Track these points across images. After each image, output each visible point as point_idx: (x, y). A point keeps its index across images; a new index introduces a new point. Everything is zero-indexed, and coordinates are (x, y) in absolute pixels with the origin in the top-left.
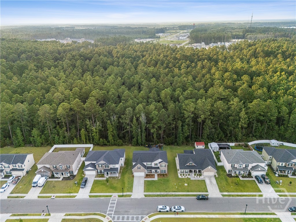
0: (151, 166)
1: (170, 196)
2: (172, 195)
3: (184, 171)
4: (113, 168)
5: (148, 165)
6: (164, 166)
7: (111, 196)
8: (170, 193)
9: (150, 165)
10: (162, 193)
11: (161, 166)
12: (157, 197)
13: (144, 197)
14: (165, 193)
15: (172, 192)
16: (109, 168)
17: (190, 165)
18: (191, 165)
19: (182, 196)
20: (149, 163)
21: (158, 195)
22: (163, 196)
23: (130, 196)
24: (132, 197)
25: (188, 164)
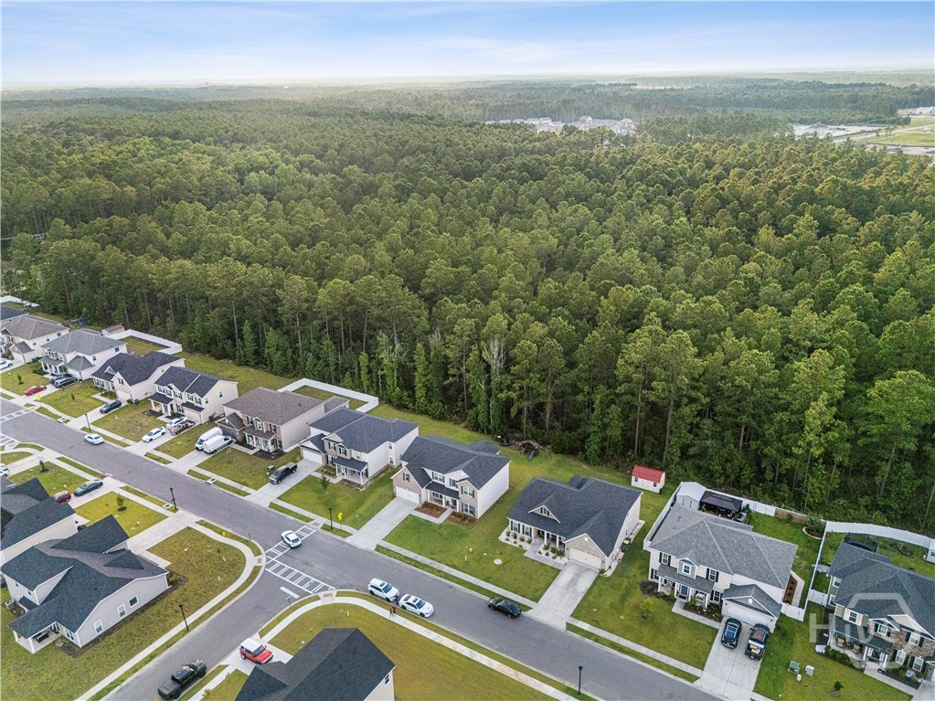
0: (441, 483)
1: (432, 570)
2: (440, 571)
3: (520, 525)
4: (357, 459)
6: (470, 494)
7: (308, 520)
8: (437, 565)
9: (440, 480)
10: (420, 558)
11: (462, 490)
12: (400, 560)
13: (373, 548)
14: (427, 561)
15: (447, 565)
16: (348, 458)
17: (542, 514)
18: (545, 515)
19: (458, 583)
20: (439, 475)
21: (407, 559)
22: (414, 566)
23: (347, 534)
24: (348, 540)
25: (537, 510)
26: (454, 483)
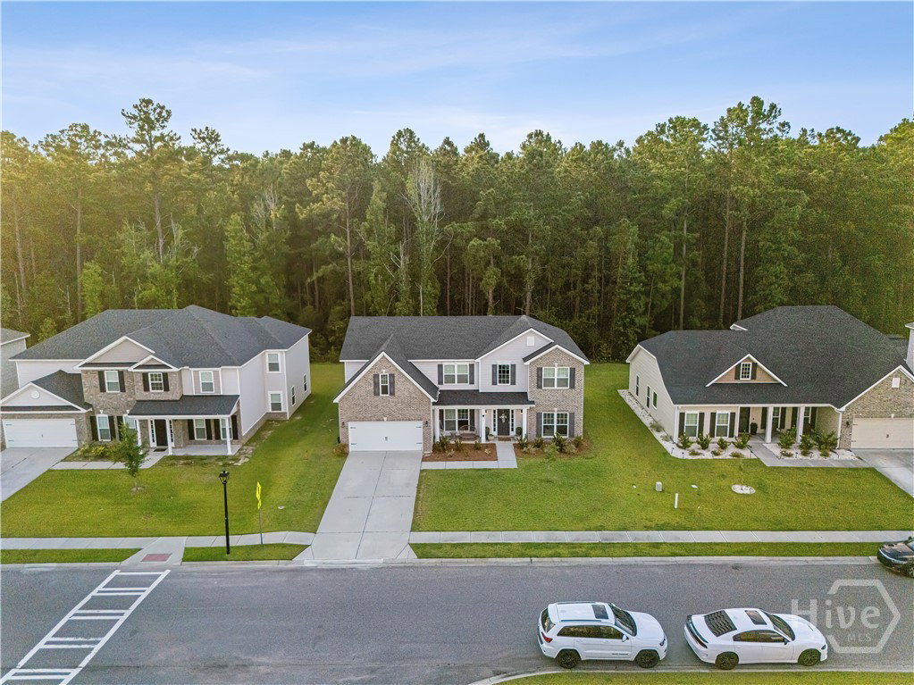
0: (466, 387)
3: (702, 415)
4: (202, 393)
5: (451, 379)
6: (562, 382)
7: (121, 555)
8: (629, 537)
9: (462, 379)
11: (539, 377)
12: (522, 556)
13: (410, 556)
16: (173, 395)
17: (743, 380)
18: (748, 380)
19: (740, 553)
20: (456, 366)
21: (528, 549)
23: (291, 550)
24: (305, 560)
25: (726, 376)
26: (503, 373)
